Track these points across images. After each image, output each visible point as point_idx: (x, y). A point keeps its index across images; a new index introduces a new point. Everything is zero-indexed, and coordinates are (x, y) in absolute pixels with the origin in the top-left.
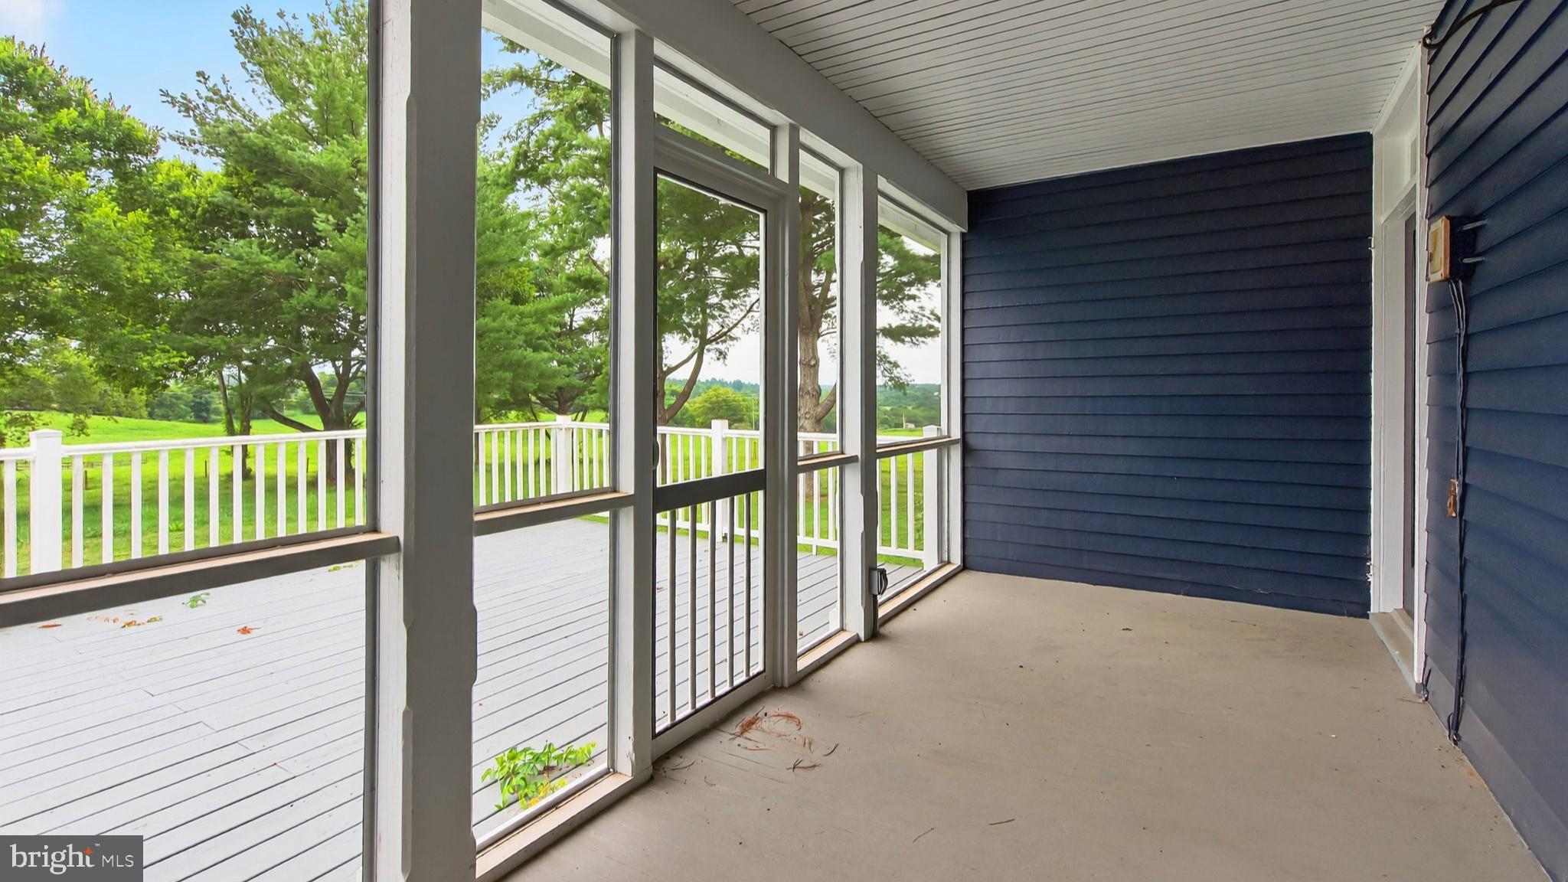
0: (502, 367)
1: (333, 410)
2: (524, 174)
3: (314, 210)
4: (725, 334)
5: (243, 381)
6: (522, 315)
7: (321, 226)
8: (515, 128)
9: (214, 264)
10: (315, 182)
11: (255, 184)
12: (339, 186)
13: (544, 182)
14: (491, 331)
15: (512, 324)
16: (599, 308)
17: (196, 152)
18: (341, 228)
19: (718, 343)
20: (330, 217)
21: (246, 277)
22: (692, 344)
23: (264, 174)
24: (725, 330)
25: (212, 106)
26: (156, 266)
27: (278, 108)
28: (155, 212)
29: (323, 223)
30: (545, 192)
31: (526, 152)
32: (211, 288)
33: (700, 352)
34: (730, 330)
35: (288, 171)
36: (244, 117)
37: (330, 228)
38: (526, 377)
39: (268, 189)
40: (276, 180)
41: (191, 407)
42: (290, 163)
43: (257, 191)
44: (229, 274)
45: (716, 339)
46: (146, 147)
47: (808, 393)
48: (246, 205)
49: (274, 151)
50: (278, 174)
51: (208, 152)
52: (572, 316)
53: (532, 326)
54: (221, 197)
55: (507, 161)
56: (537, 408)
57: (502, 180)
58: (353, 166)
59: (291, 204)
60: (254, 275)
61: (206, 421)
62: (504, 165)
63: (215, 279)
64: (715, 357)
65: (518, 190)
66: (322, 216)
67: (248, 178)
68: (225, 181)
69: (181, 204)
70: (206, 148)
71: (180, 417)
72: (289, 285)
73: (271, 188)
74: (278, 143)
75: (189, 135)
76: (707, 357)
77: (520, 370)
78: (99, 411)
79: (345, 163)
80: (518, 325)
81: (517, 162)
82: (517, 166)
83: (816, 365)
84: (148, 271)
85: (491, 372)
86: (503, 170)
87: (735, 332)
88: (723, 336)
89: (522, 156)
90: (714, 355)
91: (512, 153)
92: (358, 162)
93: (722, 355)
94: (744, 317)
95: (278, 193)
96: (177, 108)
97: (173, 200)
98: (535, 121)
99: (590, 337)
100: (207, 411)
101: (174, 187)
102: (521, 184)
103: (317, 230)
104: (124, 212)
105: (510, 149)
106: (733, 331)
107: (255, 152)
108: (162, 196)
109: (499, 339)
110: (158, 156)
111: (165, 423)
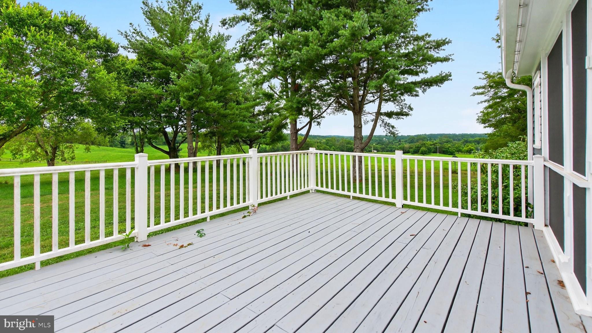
0: (234, 128)
1: (172, 144)
2: (244, 56)
3: (170, 71)
4: (320, 115)
5: (141, 133)
6: (240, 108)
7: (172, 77)
8: (241, 38)
9: (134, 92)
10: (169, 61)
11: (147, 63)
12: (177, 62)
13: (251, 59)
14: (230, 115)
15: (237, 112)
16: (264, 106)
17: (129, 52)
18: (179, 77)
19: (317, 119)
20: (176, 73)
21: (146, 95)
22: (307, 120)
23: (151, 59)
24: (320, 114)
25: (134, 35)
26: (118, 93)
27: (156, 35)
28: (118, 74)
29: (173, 75)
30: (252, 62)
31: (244, 47)
32: (134, 100)
33: (310, 123)
34: (322, 114)
35: (160, 57)
36: (145, 38)
37: (175, 77)
38: (243, 132)
39: (152, 64)
40: (156, 60)
41: (120, 143)
42: (160, 54)
43: (148, 65)
44: (140, 95)
45: (316, 118)
46: (114, 50)
47: (358, 138)
48: (145, 70)
49: (155, 50)
50: (156, 58)
51: (133, 52)
52: (254, 109)
53: (245, 113)
54: (137, 67)
55: (237, 51)
56: (242, 144)
57: (236, 58)
58: (182, 55)
59: (161, 69)
60: (148, 95)
61: (124, 147)
62: (236, 52)
63: (134, 97)
64: (316, 125)
65: (241, 62)
66: (173, 73)
67: (145, 61)
68: (138, 62)
69: (126, 71)
70: (132, 50)
71: (116, 146)
72: (160, 99)
73: (154, 63)
74: (157, 47)
75: (127, 45)
76: (313, 124)
77: (241, 130)
78: (93, 143)
79: (179, 53)
80: (240, 113)
81: (241, 51)
82: (241, 53)
83: (361, 127)
84: (115, 94)
85: (230, 130)
86: (236, 54)
87: (324, 115)
88: (320, 116)
89: (243, 49)
90: (316, 123)
91: (238, 48)
92: (184, 53)
93: (319, 124)
94: (328, 108)
95: (156, 65)
96: (123, 36)
97: (123, 70)
98: (249, 35)
99: (261, 117)
100: (124, 144)
101: (123, 65)
102: (242, 59)
103: (171, 78)
104: (109, 73)
105: (238, 46)
106: (323, 114)
107: (148, 51)
108: (119, 68)
109: (233, 118)
110: (118, 53)
111: (111, 148)
